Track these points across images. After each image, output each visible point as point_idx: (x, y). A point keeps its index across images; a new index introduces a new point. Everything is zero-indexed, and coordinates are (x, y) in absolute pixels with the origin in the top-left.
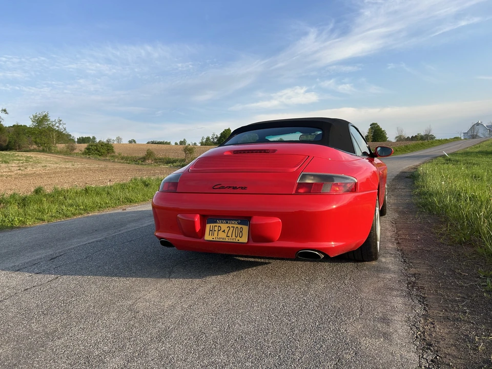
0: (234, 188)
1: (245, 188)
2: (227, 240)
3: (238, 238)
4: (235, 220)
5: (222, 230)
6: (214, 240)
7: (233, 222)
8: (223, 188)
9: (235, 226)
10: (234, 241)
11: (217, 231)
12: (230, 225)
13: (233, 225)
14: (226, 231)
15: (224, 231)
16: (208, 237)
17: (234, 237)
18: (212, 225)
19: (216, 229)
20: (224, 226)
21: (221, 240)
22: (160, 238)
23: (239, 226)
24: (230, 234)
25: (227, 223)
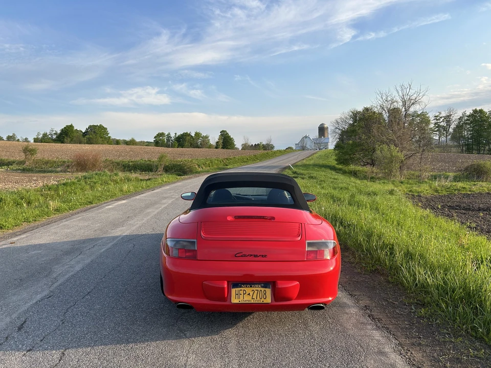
0: (256, 256)
1: (265, 256)
2: (252, 302)
3: (263, 299)
4: (258, 284)
5: (247, 293)
6: (241, 302)
7: (257, 286)
8: (245, 256)
9: (259, 289)
10: (259, 302)
11: (242, 294)
12: (254, 289)
13: (257, 289)
14: (251, 294)
15: (249, 294)
16: (235, 300)
17: (258, 298)
18: (237, 289)
19: (242, 292)
20: (249, 290)
21: (247, 302)
22: (176, 302)
23: (263, 289)
24: (255, 297)
25: (251, 287)
